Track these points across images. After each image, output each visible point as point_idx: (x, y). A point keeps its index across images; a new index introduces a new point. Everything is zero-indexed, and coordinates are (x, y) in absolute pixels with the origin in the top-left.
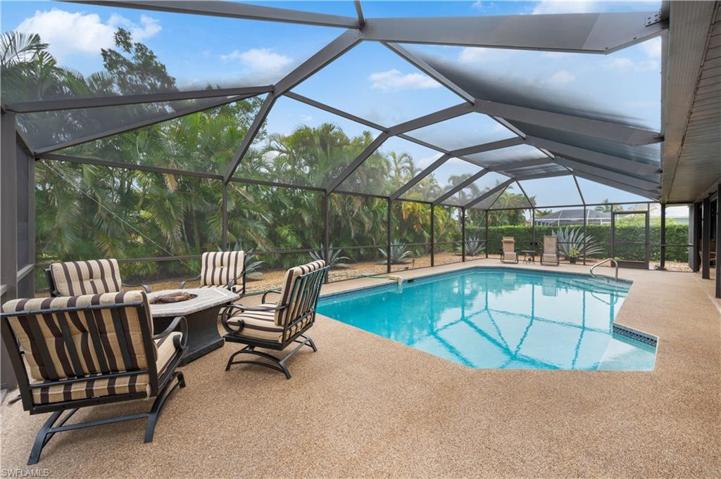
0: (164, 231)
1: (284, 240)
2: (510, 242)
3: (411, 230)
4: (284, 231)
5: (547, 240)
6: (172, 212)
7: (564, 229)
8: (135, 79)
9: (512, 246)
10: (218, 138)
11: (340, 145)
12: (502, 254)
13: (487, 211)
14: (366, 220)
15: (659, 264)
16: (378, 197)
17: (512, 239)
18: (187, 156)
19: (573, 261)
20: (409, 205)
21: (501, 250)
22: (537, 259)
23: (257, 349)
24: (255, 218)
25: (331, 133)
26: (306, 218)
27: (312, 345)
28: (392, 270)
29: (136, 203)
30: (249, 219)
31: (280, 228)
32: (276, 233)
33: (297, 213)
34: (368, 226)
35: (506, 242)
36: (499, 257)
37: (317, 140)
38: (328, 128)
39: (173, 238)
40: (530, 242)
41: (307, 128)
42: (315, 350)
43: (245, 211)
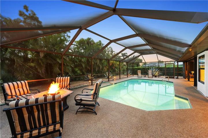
0: (39, 70)
1: (76, 72)
2: (140, 72)
3: (112, 69)
4: (77, 69)
5: (149, 71)
6: (42, 64)
7: (152, 68)
8: (28, 21)
9: (140, 73)
10: (56, 41)
11: (93, 44)
12: (138, 75)
13: (133, 63)
14: (101, 66)
15: (177, 77)
16: (104, 59)
17: (140, 71)
18: (46, 47)
19: (156, 76)
20: (112, 62)
21: (138, 74)
22: (147, 76)
23: (85, 107)
24: (68, 66)
25: (90, 40)
26: (83, 65)
27: (98, 104)
28: (110, 80)
29: (30, 61)
30: (66, 66)
31: (75, 68)
32: (74, 70)
33: (80, 64)
34: (101, 68)
35: (139, 72)
36: (137, 76)
37: (86, 42)
38: (89, 39)
39: (42, 72)
40: (145, 72)
41: (83, 39)
42: (99, 105)
43: (65, 63)
